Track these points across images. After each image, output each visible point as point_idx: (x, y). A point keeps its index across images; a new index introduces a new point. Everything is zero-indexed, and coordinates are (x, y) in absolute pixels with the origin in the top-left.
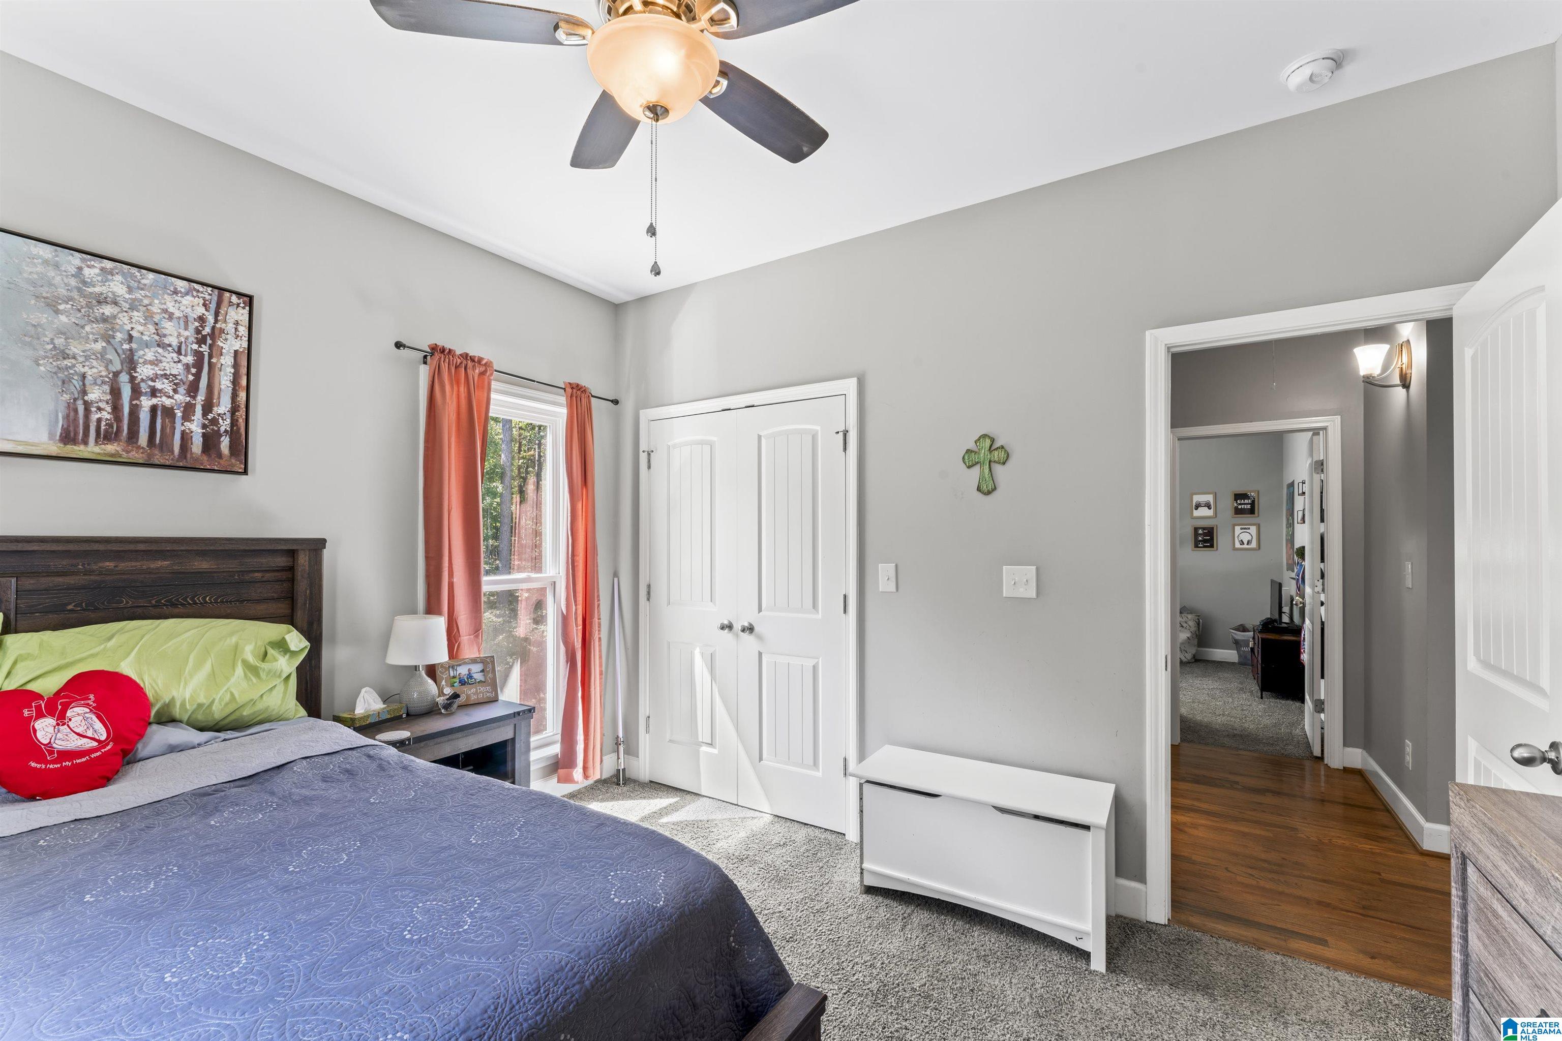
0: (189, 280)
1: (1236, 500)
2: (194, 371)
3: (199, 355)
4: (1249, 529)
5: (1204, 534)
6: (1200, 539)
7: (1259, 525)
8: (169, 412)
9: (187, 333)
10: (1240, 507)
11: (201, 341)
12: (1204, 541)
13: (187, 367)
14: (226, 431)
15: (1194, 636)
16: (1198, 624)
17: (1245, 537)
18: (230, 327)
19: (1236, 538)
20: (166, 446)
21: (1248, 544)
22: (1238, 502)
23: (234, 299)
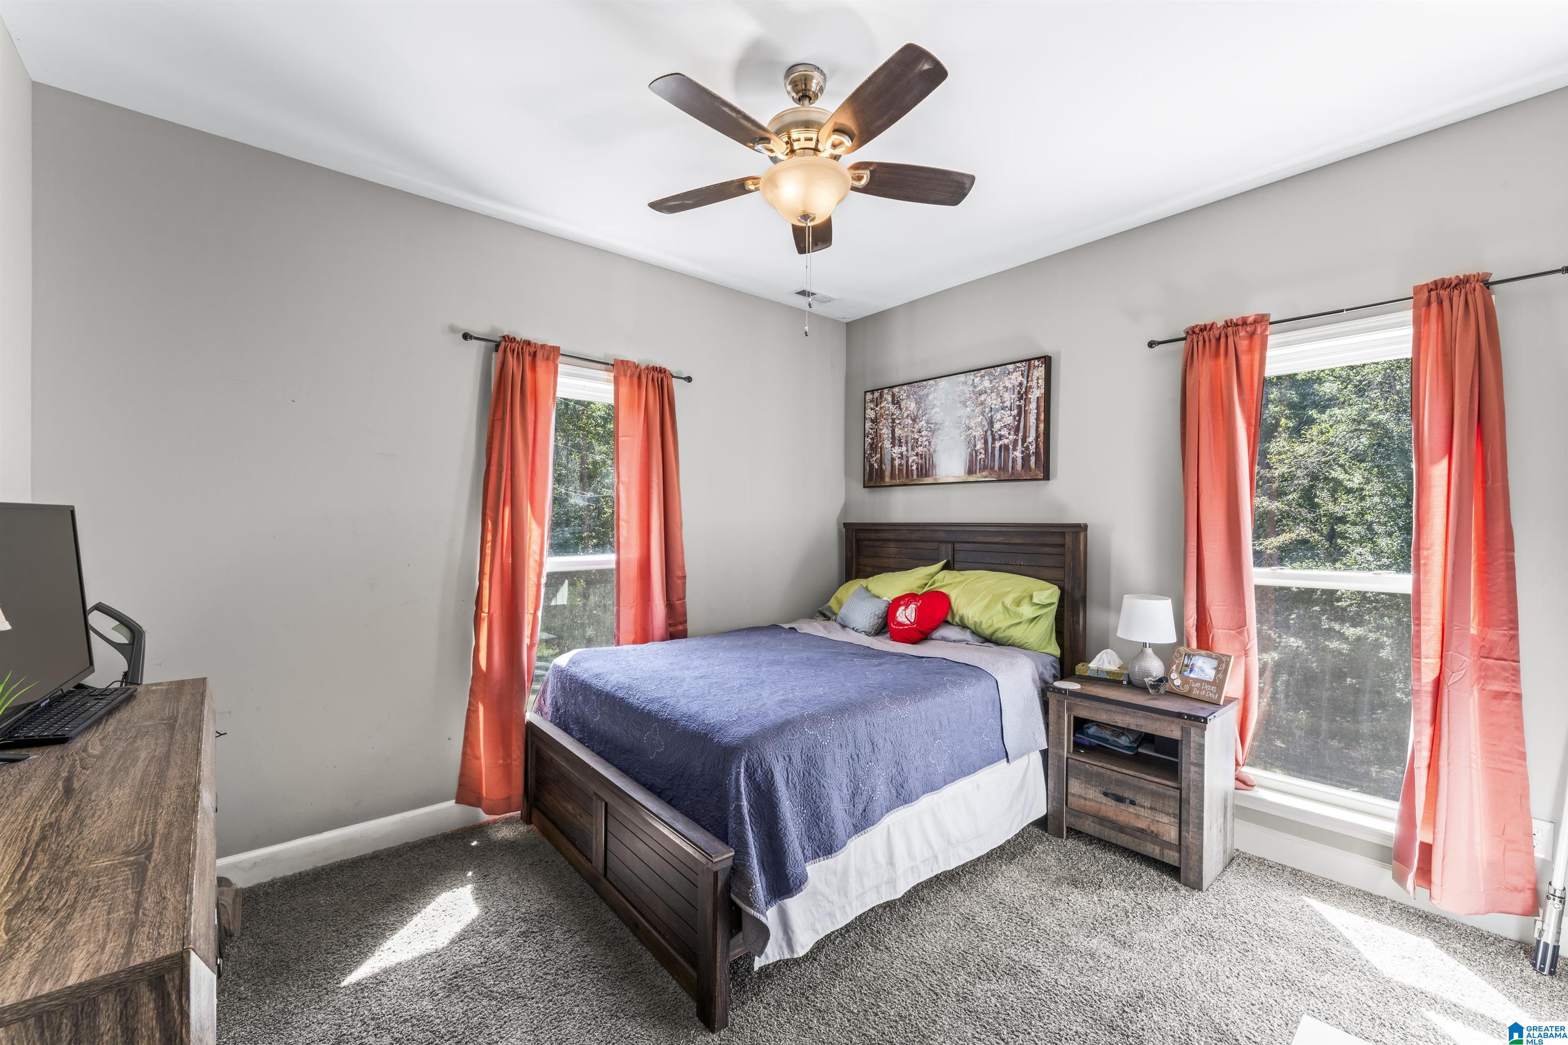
0: (1014, 363)
2: (1017, 418)
3: (1019, 407)
8: (1006, 447)
9: (1014, 396)
11: (1020, 399)
13: (1014, 417)
14: (1033, 453)
18: (1034, 384)
20: (1004, 468)
23: (1037, 363)
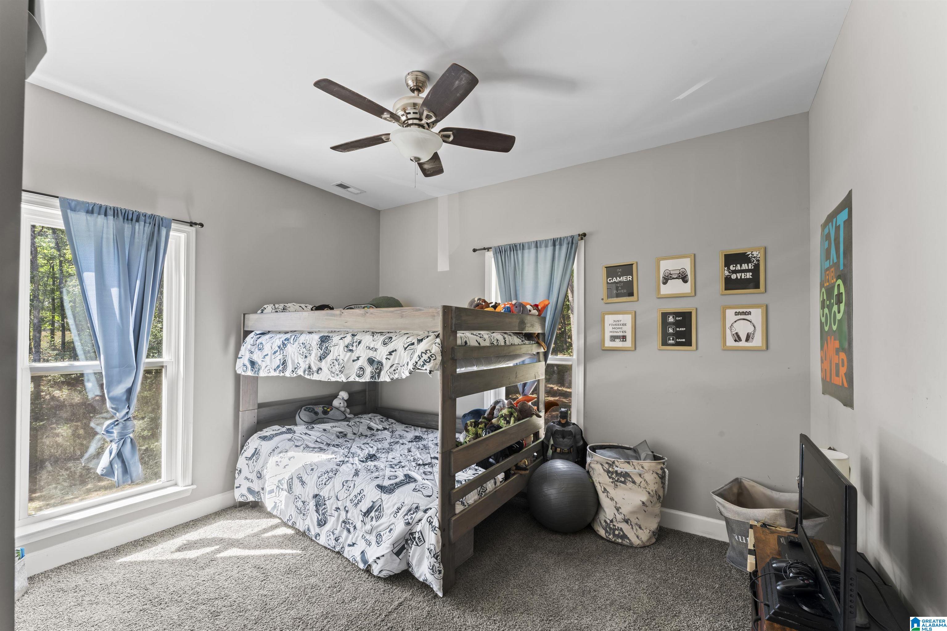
1: (727, 265)
4: (750, 313)
5: (677, 324)
6: (671, 331)
7: (767, 306)
10: (734, 276)
12: (678, 335)
15: (655, 499)
16: (662, 477)
17: (743, 329)
19: (728, 331)
21: (747, 340)
22: (732, 268)
